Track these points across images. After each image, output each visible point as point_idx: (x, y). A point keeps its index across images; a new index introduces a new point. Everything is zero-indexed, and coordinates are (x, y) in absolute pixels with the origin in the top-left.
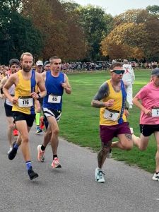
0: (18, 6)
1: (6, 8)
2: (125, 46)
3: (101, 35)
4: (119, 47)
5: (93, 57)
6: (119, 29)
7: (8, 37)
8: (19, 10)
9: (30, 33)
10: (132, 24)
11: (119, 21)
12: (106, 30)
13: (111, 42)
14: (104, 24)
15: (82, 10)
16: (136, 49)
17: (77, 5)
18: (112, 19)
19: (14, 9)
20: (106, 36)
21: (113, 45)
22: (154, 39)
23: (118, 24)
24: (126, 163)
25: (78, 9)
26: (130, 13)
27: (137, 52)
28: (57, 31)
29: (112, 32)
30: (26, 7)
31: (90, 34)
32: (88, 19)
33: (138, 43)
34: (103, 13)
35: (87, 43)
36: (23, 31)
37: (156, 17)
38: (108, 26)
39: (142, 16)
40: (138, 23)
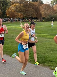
2: (16, 13)
3: (6, 8)
4: (13, 13)
6: (13, 6)
10: (18, 4)
12: (8, 6)
13: (10, 11)
14: (7, 3)
16: (20, 14)
18: (10, 2)
20: (8, 8)
21: (11, 12)
22: (27, 10)
23: (13, 4)
27: (20, 15)
29: (11, 7)
31: (2, 7)
33: (21, 12)
39: (22, 1)
40: (21, 4)
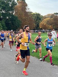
0: (13, 12)
1: (10, 13)
2: (47, 25)
3: (39, 22)
4: (45, 25)
5: (37, 28)
6: (45, 20)
7: (10, 22)
8: (14, 14)
9: (17, 21)
10: (49, 18)
11: (45, 17)
14: (40, 18)
15: (34, 14)
16: (50, 26)
17: (32, 12)
18: (43, 17)
19: (12, 13)
20: (41, 22)
21: (43, 25)
22: (56, 23)
23: (45, 18)
24: (47, 62)
25: (32, 14)
26: (49, 15)
28: (26, 20)
29: (43, 21)
30: (16, 13)
31: (36, 21)
32: (35, 17)
33: (51, 24)
34: (40, 15)
35: (35, 24)
36: (15, 20)
37: (57, 16)
38: (42, 19)
39: (52, 16)
40: (51, 18)
